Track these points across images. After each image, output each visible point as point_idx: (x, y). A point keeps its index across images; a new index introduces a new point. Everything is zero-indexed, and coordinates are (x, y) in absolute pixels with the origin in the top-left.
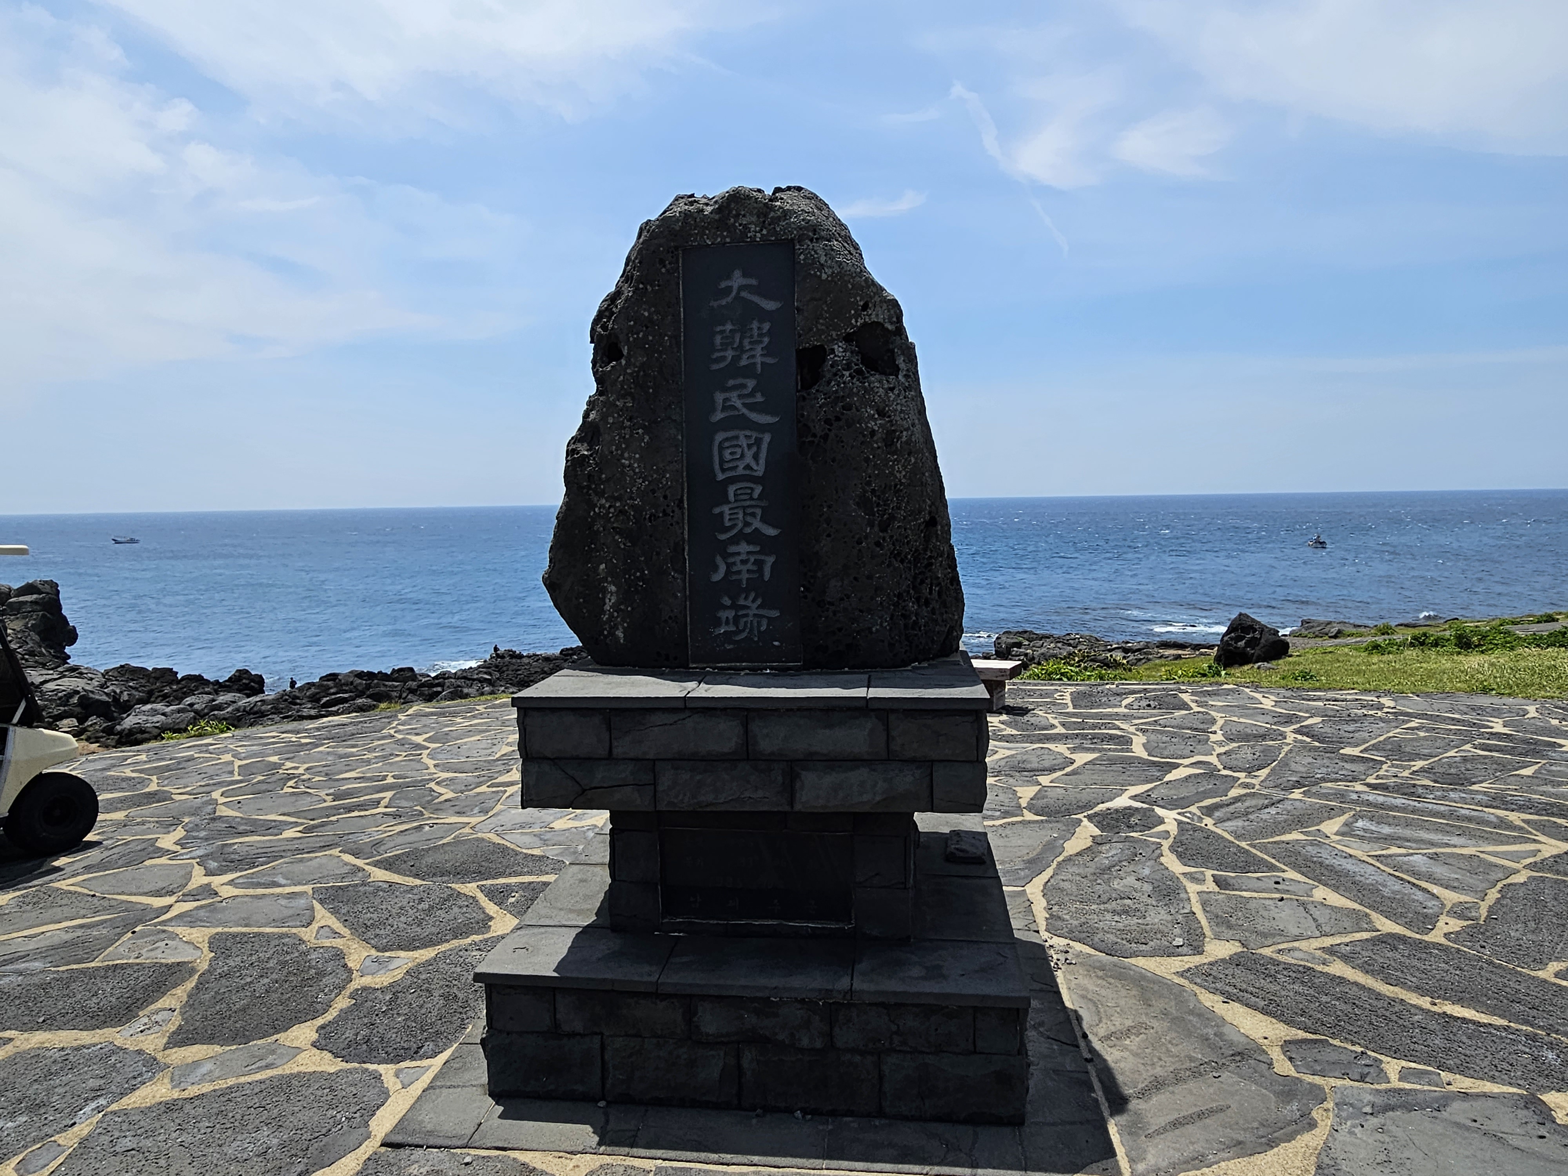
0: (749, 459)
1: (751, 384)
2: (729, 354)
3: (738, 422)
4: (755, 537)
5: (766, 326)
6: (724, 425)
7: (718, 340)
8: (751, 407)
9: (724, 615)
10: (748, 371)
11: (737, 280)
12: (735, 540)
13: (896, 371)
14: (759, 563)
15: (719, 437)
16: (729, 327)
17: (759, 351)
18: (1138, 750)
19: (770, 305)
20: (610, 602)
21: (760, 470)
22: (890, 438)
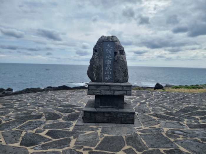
0: (109, 62)
1: (110, 55)
2: (108, 52)
3: (108, 59)
4: (109, 70)
5: (111, 50)
6: (107, 59)
7: (106, 51)
8: (110, 57)
9: (106, 77)
10: (109, 54)
11: (109, 45)
12: (107, 70)
13: (123, 54)
14: (110, 72)
15: (106, 60)
16: (108, 49)
17: (110, 52)
18: (144, 97)
19: (112, 48)
20: (94, 76)
21: (110, 63)
22: (123, 61)
